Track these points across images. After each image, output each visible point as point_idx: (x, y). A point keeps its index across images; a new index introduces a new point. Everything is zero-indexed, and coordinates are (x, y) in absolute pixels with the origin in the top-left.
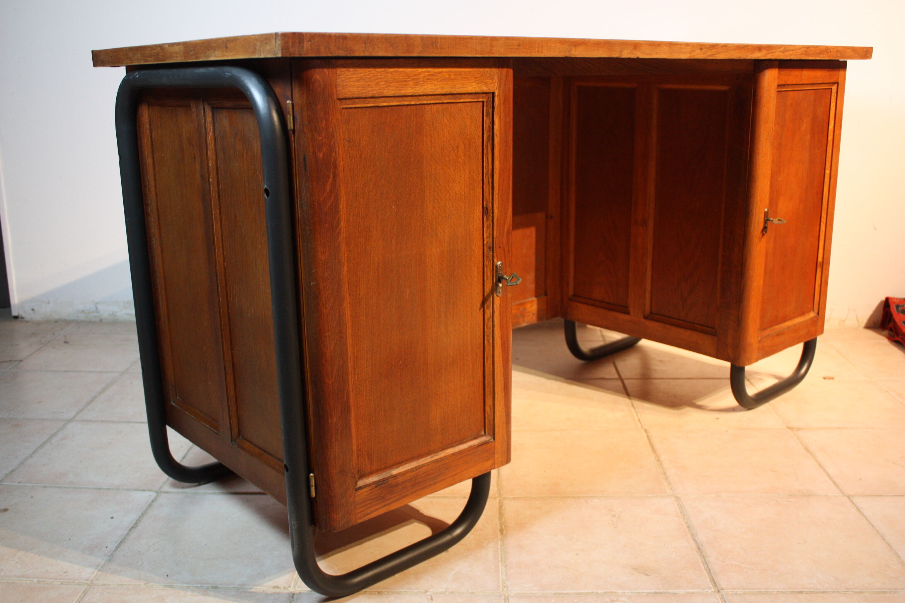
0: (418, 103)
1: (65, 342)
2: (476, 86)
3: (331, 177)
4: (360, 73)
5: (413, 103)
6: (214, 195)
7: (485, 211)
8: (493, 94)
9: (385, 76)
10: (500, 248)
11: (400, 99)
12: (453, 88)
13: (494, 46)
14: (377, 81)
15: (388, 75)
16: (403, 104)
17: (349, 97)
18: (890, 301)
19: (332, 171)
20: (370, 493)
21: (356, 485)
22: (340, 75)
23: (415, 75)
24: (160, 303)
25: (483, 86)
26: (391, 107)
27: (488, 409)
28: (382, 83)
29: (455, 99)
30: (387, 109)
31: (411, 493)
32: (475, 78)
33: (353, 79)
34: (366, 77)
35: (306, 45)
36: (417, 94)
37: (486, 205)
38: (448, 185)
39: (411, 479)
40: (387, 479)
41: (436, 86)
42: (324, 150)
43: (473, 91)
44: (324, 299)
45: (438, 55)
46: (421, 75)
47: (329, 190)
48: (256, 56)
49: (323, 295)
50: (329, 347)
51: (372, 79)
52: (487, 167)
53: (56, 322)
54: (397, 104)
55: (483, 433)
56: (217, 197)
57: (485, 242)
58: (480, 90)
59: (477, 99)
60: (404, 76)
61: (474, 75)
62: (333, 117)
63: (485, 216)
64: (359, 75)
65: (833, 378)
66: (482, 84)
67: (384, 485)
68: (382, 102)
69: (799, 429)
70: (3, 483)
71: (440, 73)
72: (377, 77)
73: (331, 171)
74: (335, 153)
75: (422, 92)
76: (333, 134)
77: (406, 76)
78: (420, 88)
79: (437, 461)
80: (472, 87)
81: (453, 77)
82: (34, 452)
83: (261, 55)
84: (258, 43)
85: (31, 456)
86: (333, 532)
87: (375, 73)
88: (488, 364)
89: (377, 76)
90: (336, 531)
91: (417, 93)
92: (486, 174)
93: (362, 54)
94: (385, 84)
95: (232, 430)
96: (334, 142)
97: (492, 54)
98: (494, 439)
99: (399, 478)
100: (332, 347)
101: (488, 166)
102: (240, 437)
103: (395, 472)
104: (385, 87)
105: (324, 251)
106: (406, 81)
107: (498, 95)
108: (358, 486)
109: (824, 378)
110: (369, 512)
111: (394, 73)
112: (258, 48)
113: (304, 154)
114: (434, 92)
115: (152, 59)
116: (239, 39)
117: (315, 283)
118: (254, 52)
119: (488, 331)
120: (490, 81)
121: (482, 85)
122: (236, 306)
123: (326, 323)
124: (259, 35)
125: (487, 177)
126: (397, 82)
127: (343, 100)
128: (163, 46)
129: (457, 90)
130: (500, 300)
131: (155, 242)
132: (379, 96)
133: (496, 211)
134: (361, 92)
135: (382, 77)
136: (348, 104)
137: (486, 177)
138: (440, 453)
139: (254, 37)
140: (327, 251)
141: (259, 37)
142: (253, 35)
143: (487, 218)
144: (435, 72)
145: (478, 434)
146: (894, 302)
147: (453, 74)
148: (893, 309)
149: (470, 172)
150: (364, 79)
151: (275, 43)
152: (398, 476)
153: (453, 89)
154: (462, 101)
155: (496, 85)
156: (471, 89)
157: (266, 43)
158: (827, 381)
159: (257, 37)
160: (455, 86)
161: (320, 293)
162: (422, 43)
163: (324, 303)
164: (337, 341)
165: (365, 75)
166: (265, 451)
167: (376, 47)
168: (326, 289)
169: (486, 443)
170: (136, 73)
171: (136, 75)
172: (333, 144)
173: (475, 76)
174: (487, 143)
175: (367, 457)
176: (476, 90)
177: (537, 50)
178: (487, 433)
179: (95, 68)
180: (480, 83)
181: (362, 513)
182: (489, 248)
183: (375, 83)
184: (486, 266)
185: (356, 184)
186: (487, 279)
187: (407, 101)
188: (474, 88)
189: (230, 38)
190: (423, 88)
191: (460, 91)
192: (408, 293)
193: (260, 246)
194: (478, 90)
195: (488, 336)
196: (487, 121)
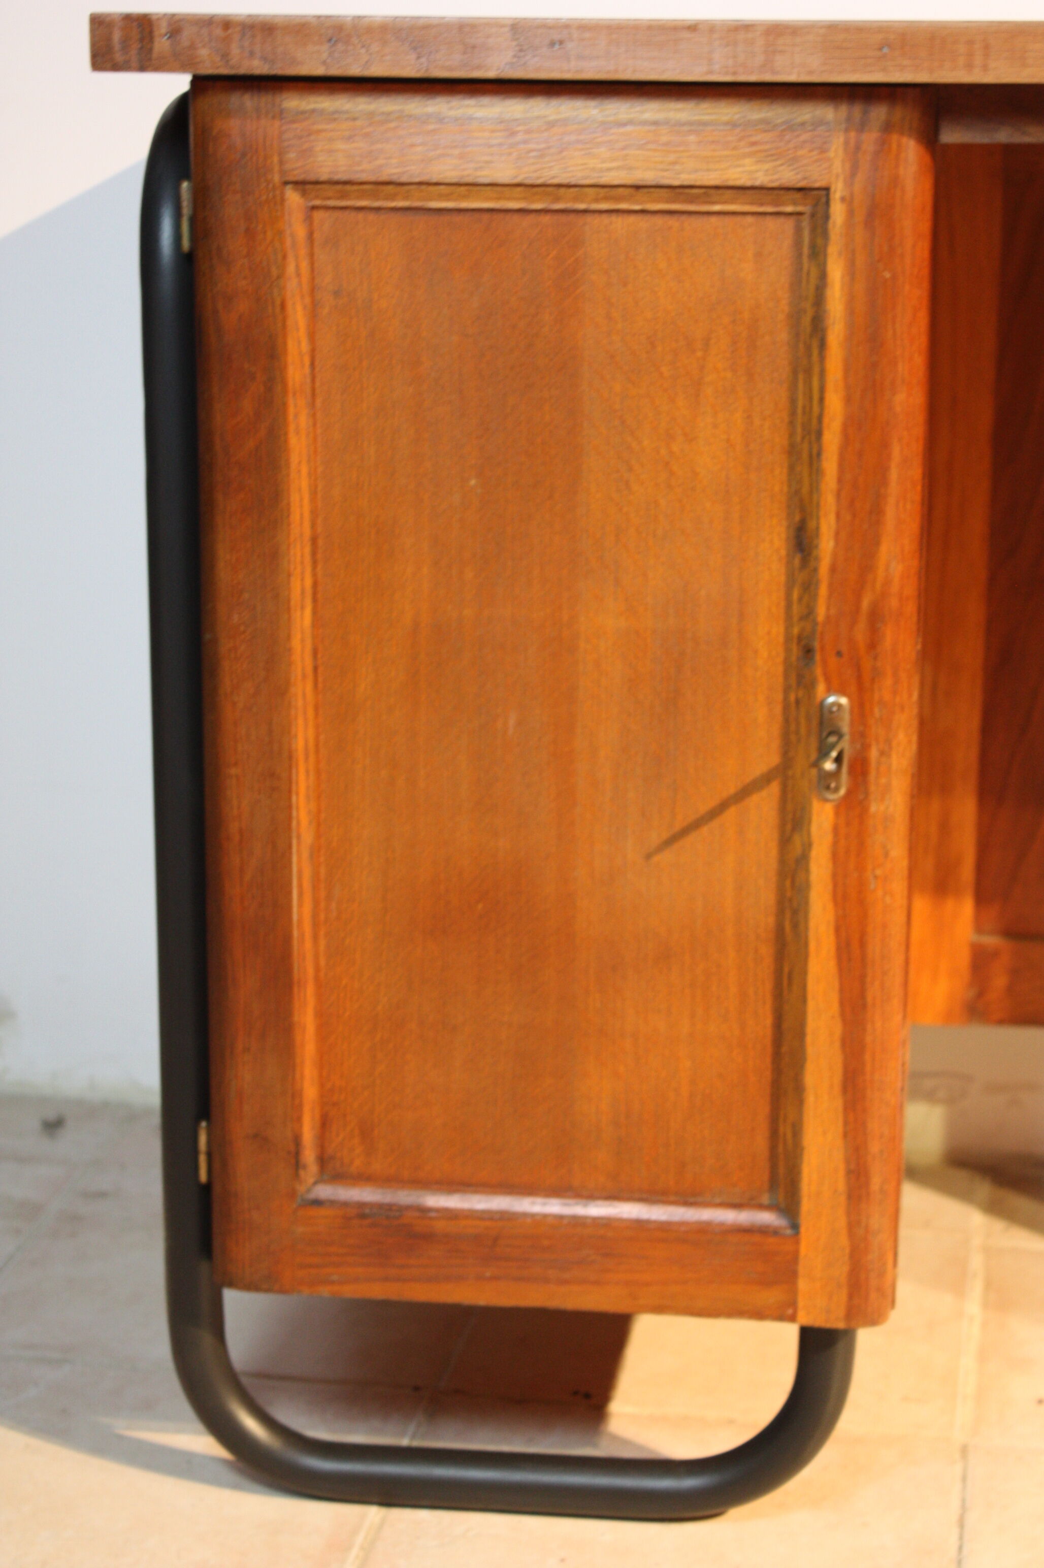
2: (758, 167)
7: (799, 538)
8: (824, 192)
10: (839, 654)
12: (667, 170)
20: (344, 1229)
22: (291, 123)
25: (784, 167)
26: (466, 214)
29: (690, 202)
30: (451, 217)
35: (157, 45)
37: (802, 521)
38: (669, 449)
40: (401, 1209)
42: (242, 309)
43: (746, 181)
44: (228, 683)
49: (226, 669)
50: (235, 806)
55: (768, 1200)
58: (776, 180)
59: (777, 205)
61: (748, 136)
63: (798, 555)
66: (779, 162)
67: (389, 1223)
68: (435, 198)
75: (563, 177)
79: (575, 1220)
98: (797, 1228)
99: (443, 1220)
107: (843, 198)
108: (312, 1196)
120: (813, 154)
129: (682, 176)
130: (837, 813)
133: (827, 543)
136: (328, 198)
138: (599, 1203)
143: (804, 561)
145: (751, 1198)
149: (749, 417)
152: (435, 1211)
153: (665, 174)
154: (717, 208)
155: (838, 167)
156: (736, 176)
160: (675, 163)
161: (219, 663)
162: (514, 43)
163: (229, 690)
164: (259, 794)
167: (363, 51)
169: (766, 1232)
176: (755, 179)
177: (961, 61)
178: (770, 1204)
180: (774, 158)
182: (806, 649)
186: (799, 740)
187: (517, 199)
191: (695, 180)
192: (512, 722)
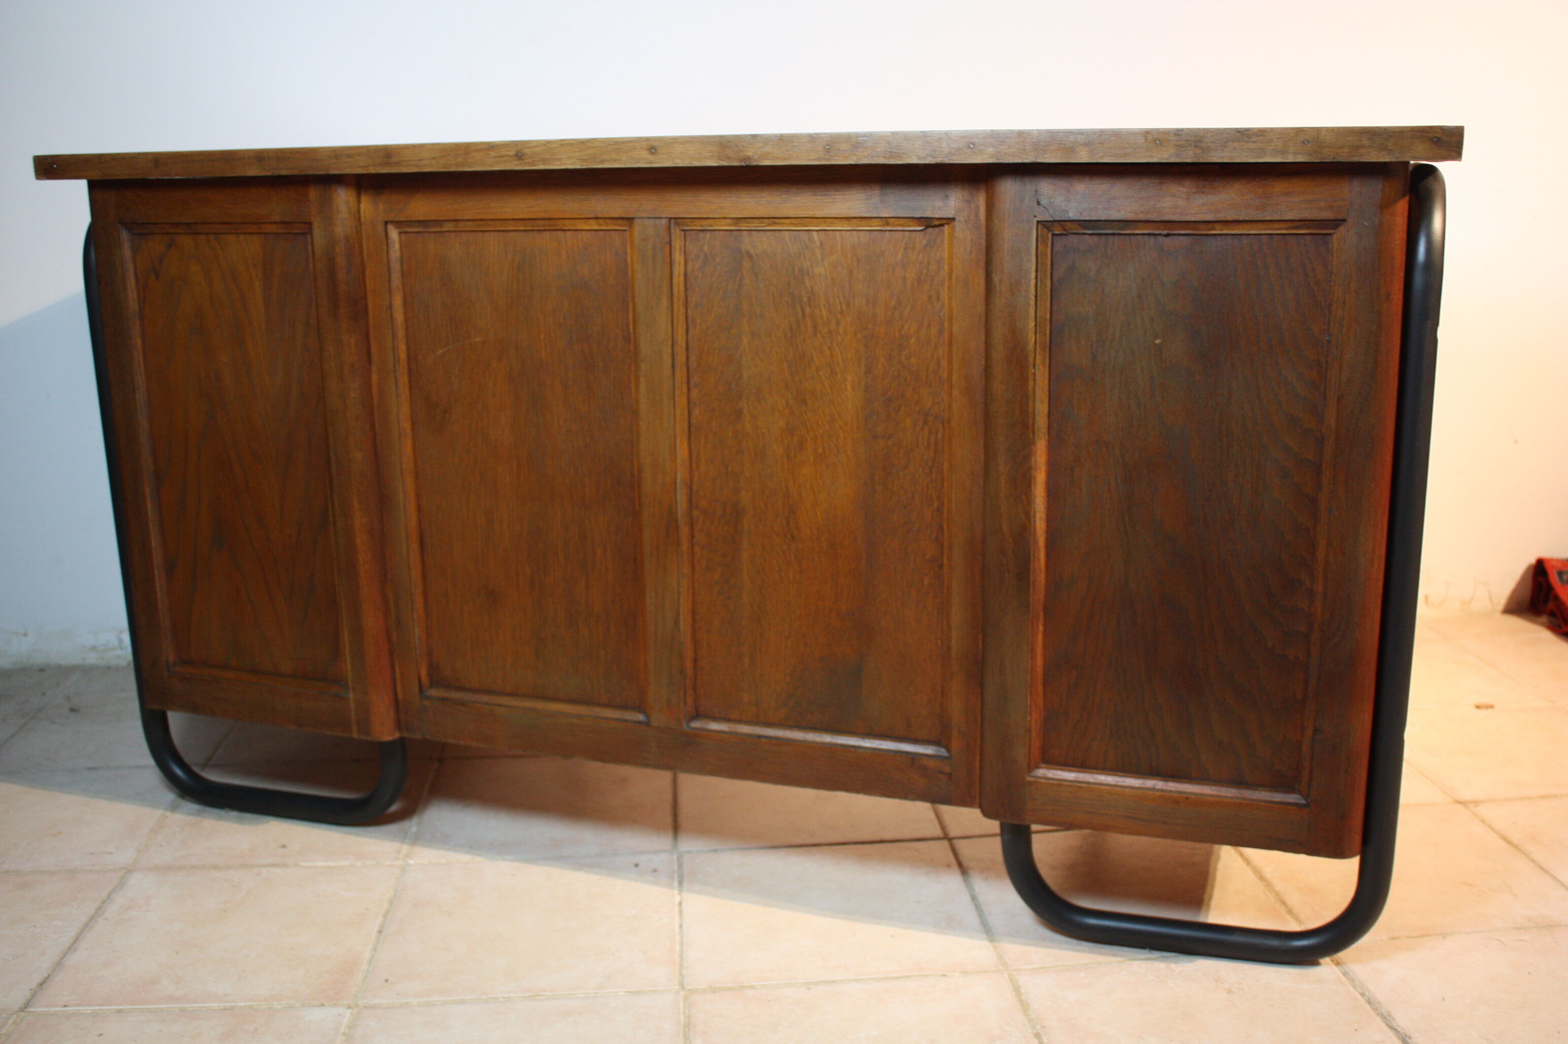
1: (72, 710)
18: (1547, 566)
53: (42, 670)
65: (1492, 707)
69: (1476, 803)
70: (31, 1010)
82: (77, 939)
85: (72, 947)
109: (1478, 707)
146: (1553, 567)
148: (1554, 579)
158: (1483, 712)
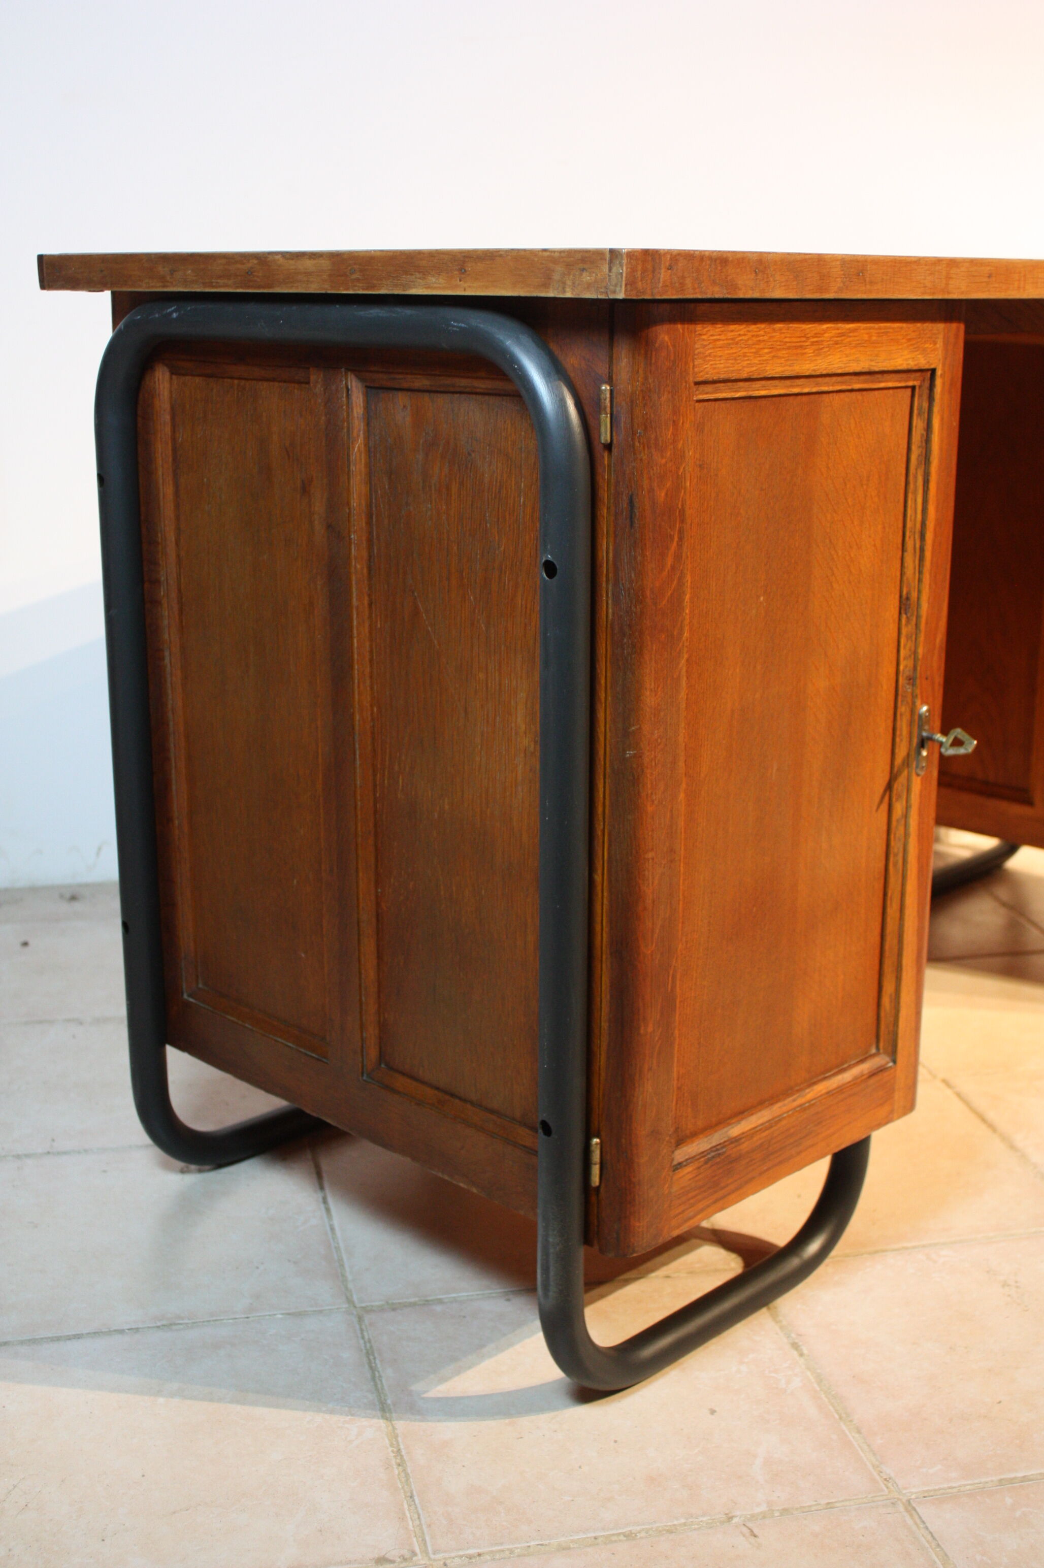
0: (814, 390)
2: (909, 356)
3: (676, 539)
4: (732, 331)
5: (806, 390)
6: (358, 566)
7: (904, 604)
8: (933, 371)
9: (771, 337)
10: (927, 679)
11: (788, 382)
12: (873, 360)
13: (952, 278)
14: (757, 347)
15: (774, 334)
16: (791, 393)
17: (713, 379)
19: (678, 526)
20: (697, 1176)
21: (673, 1160)
22: (700, 335)
23: (816, 334)
24: (174, 788)
25: (919, 356)
26: (770, 399)
27: (886, 1001)
28: (766, 351)
29: (872, 382)
30: (764, 402)
31: (761, 1174)
32: (909, 340)
33: (721, 342)
34: (741, 338)
35: (663, 275)
36: (818, 373)
37: (907, 594)
38: (850, 555)
39: (761, 1145)
40: (723, 1145)
41: (847, 357)
42: (668, 485)
43: (904, 367)
44: (649, 786)
45: (865, 297)
46: (826, 335)
47: (671, 566)
48: (551, 294)
49: (648, 776)
50: (651, 882)
51: (750, 342)
52: (913, 518)
54: (782, 392)
55: (874, 1051)
56: (365, 571)
57: (901, 668)
58: (916, 365)
59: (906, 381)
60: (799, 337)
61: (907, 335)
62: (685, 419)
63: (904, 616)
64: (730, 335)
67: (718, 1160)
68: (760, 388)
71: (855, 330)
72: (758, 339)
73: (676, 527)
74: (685, 492)
75: (826, 369)
76: (684, 452)
77: (802, 337)
78: (823, 360)
79: (802, 1108)
80: (903, 359)
81: (874, 338)
83: (564, 292)
84: (559, 269)
86: (631, 1256)
87: (755, 331)
88: (893, 911)
89: (758, 336)
90: (635, 1255)
91: (819, 370)
92: (911, 532)
93: (750, 295)
94: (770, 353)
95: (364, 1054)
96: (684, 468)
97: (949, 293)
98: (894, 1062)
99: (743, 1143)
100: (656, 882)
101: (916, 517)
102: (383, 1066)
103: (736, 1130)
104: (770, 358)
105: (656, 688)
106: (801, 347)
107: (941, 375)
108: (675, 1162)
110: (692, 1214)
111: (784, 331)
112: (556, 277)
113: (630, 493)
114: (845, 367)
115: (230, 282)
116: (501, 256)
117: (635, 752)
118: (545, 286)
119: (896, 846)
120: (932, 346)
121: (919, 354)
122: (399, 797)
123: (650, 833)
124: (561, 252)
125: (912, 538)
126: (789, 348)
127: (700, 386)
128: (266, 258)
129: (880, 364)
130: (922, 783)
131: (171, 661)
132: (759, 377)
133: (925, 606)
134: (731, 369)
135: (765, 338)
136: (707, 393)
137: (910, 537)
138: (807, 1091)
139: (546, 254)
140: (660, 689)
141: (563, 255)
142: (545, 250)
143: (908, 619)
144: (848, 329)
145: (866, 1053)
147: (876, 333)
149: (884, 527)
150: (737, 343)
151: (610, 270)
152: (741, 1139)
153: (873, 363)
154: (882, 385)
155: (940, 353)
156: (901, 362)
157: (583, 270)
159: (557, 255)
160: (877, 355)
161: (643, 772)
163: (649, 792)
164: (664, 868)
165: (740, 335)
166: (453, 1095)
167: (772, 279)
168: (653, 764)
169: (881, 1070)
170: (171, 307)
171: (171, 313)
172: (682, 473)
173: (908, 337)
174: (916, 469)
175: (690, 1103)
176: (908, 364)
178: (881, 1051)
179: (45, 292)
180: (916, 350)
181: (681, 1216)
182: (908, 679)
183: (753, 350)
184: (901, 715)
185: (707, 552)
186: (901, 740)
187: (798, 386)
188: (907, 360)
189: (475, 251)
190: (828, 361)
191: (885, 367)
192: (775, 769)
193: (482, 676)
194: (912, 364)
195: (896, 855)
196: (919, 425)
